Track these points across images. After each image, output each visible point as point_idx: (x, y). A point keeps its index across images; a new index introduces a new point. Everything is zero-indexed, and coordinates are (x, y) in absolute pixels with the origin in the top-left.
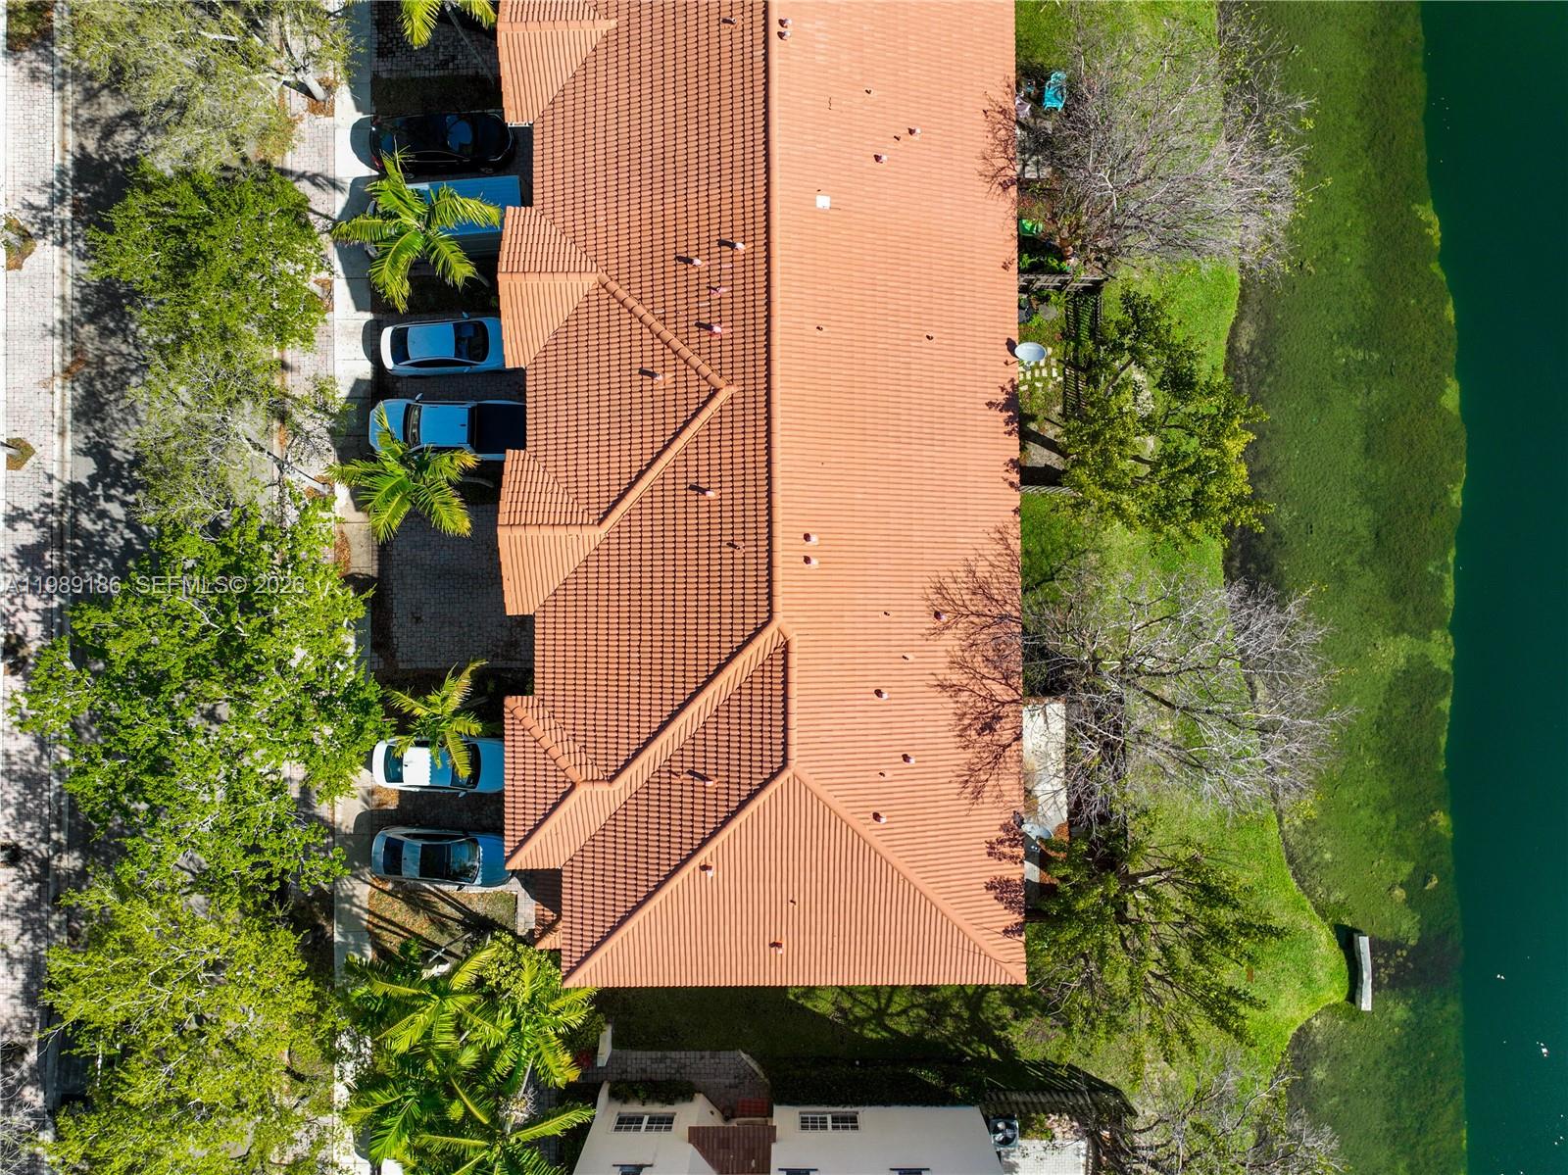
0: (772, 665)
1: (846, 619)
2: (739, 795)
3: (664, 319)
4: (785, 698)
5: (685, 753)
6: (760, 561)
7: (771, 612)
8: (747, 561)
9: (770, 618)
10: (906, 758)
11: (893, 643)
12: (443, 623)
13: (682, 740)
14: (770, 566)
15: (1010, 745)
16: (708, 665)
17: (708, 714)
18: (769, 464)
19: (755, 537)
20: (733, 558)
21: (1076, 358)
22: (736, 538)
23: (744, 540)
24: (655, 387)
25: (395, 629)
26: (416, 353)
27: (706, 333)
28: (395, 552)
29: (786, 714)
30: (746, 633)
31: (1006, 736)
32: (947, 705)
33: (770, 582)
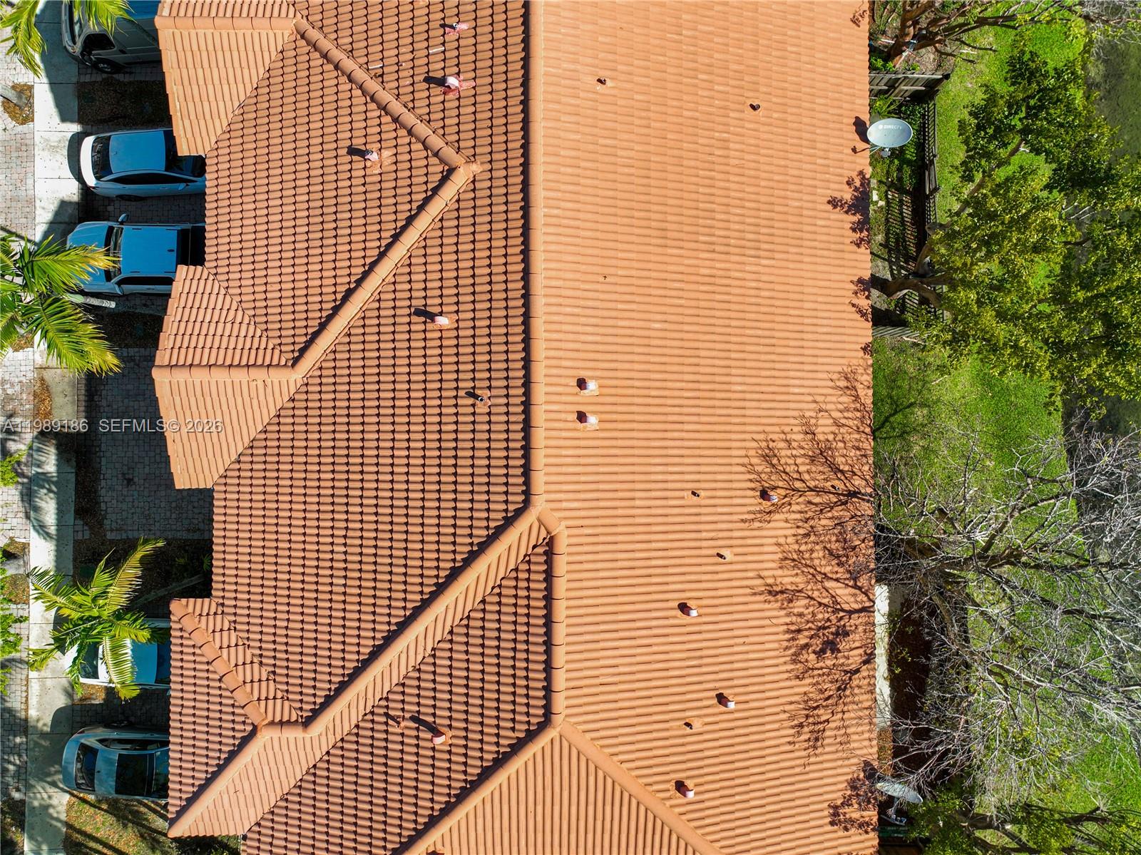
0: (529, 571)
1: (638, 503)
2: (481, 759)
3: (381, 76)
4: (549, 622)
5: (407, 690)
6: (512, 418)
7: (527, 494)
8: (493, 418)
9: (527, 503)
10: (722, 699)
11: (704, 535)
12: (159, 485)
13: (403, 672)
14: (527, 426)
15: (857, 671)
16: (438, 568)
17: (438, 638)
18: (526, 275)
19: (504, 383)
20: (474, 414)
21: (900, 179)
22: (478, 384)
23: (490, 388)
24: (368, 172)
25: (103, 492)
26: (118, 166)
27: (439, 90)
28: (104, 403)
29: (549, 644)
30: (492, 524)
31: (855, 658)
32: (776, 617)
33: (527, 449)
